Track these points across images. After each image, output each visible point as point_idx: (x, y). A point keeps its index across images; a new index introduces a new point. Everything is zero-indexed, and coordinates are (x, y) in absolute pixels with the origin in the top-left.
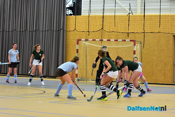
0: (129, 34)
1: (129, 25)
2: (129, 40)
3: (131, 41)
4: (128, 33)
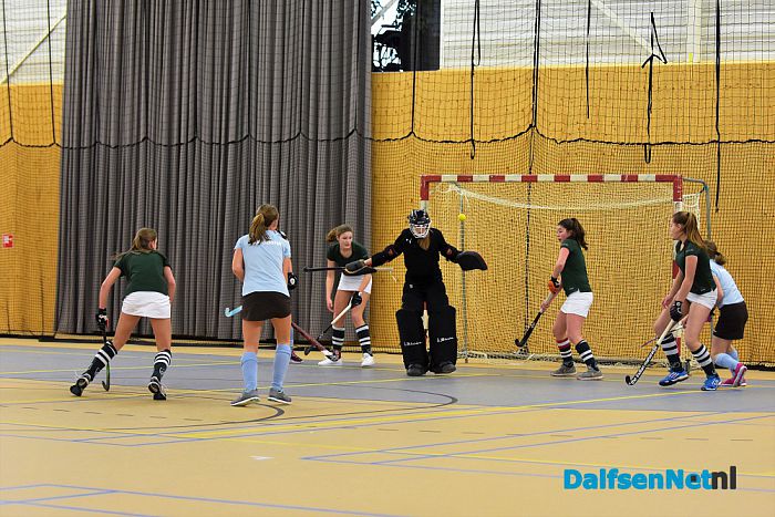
0: (653, 148)
1: (649, 109)
2: (653, 177)
3: (660, 179)
4: (645, 144)
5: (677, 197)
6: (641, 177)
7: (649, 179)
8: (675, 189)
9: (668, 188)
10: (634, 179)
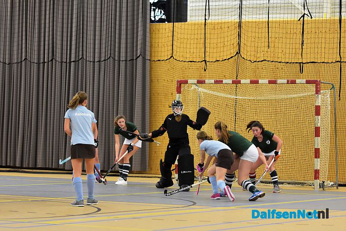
0: (304, 65)
1: (302, 44)
2: (304, 81)
3: (308, 82)
4: (300, 63)
5: (317, 92)
6: (298, 81)
7: (302, 82)
8: (317, 88)
9: (312, 87)
10: (294, 82)
